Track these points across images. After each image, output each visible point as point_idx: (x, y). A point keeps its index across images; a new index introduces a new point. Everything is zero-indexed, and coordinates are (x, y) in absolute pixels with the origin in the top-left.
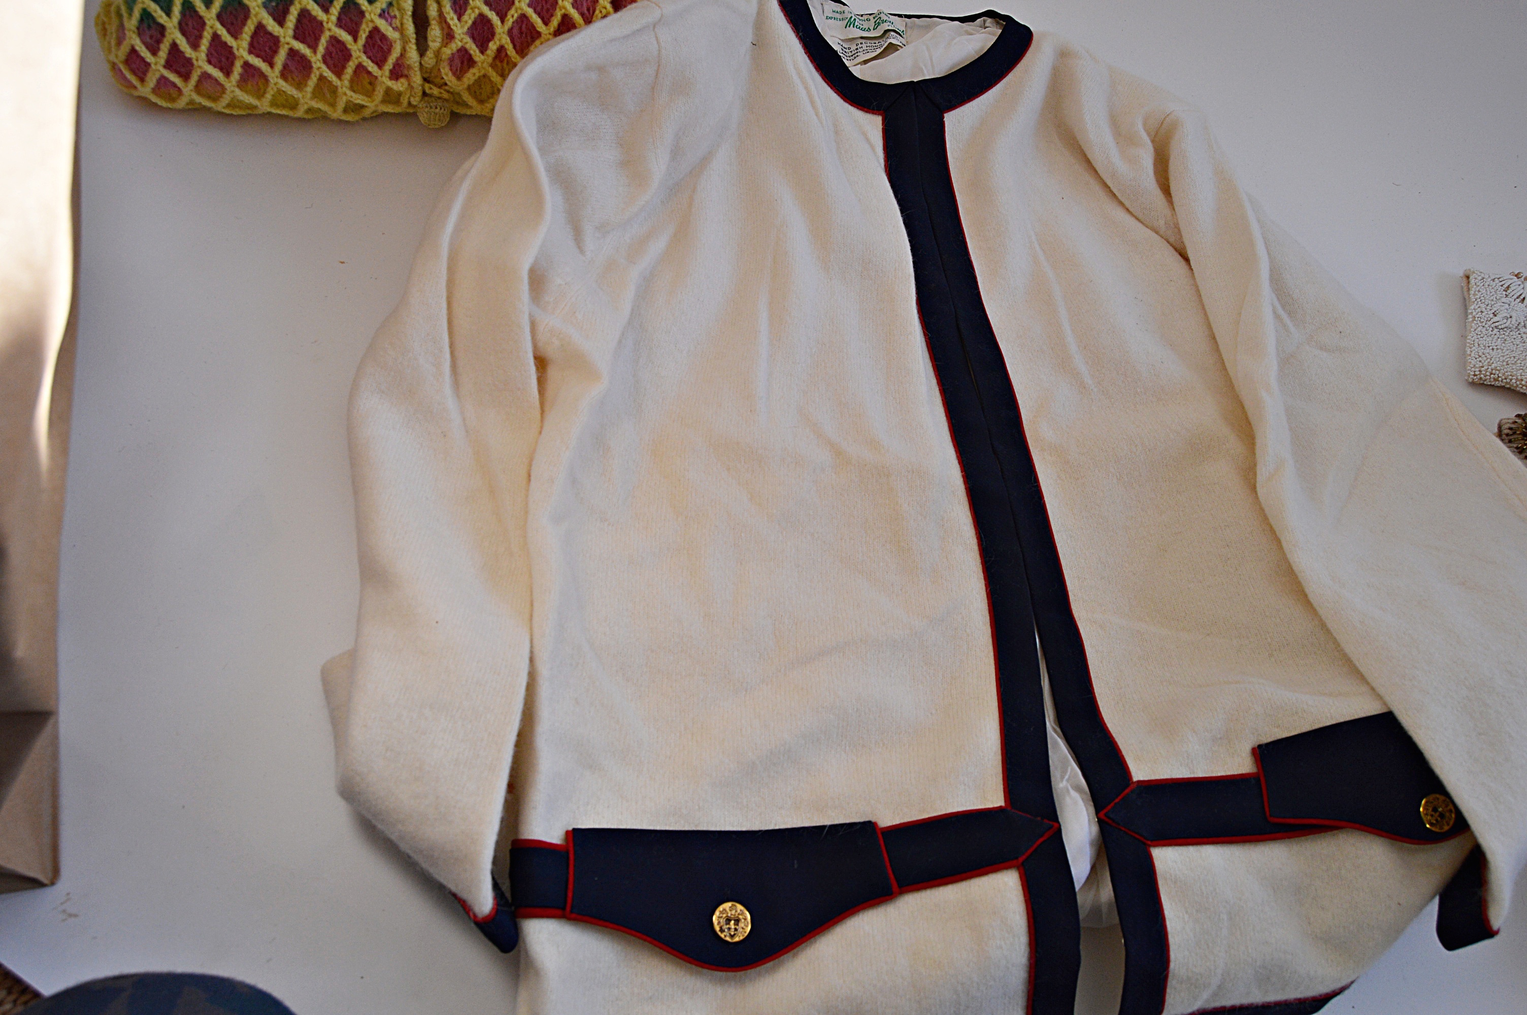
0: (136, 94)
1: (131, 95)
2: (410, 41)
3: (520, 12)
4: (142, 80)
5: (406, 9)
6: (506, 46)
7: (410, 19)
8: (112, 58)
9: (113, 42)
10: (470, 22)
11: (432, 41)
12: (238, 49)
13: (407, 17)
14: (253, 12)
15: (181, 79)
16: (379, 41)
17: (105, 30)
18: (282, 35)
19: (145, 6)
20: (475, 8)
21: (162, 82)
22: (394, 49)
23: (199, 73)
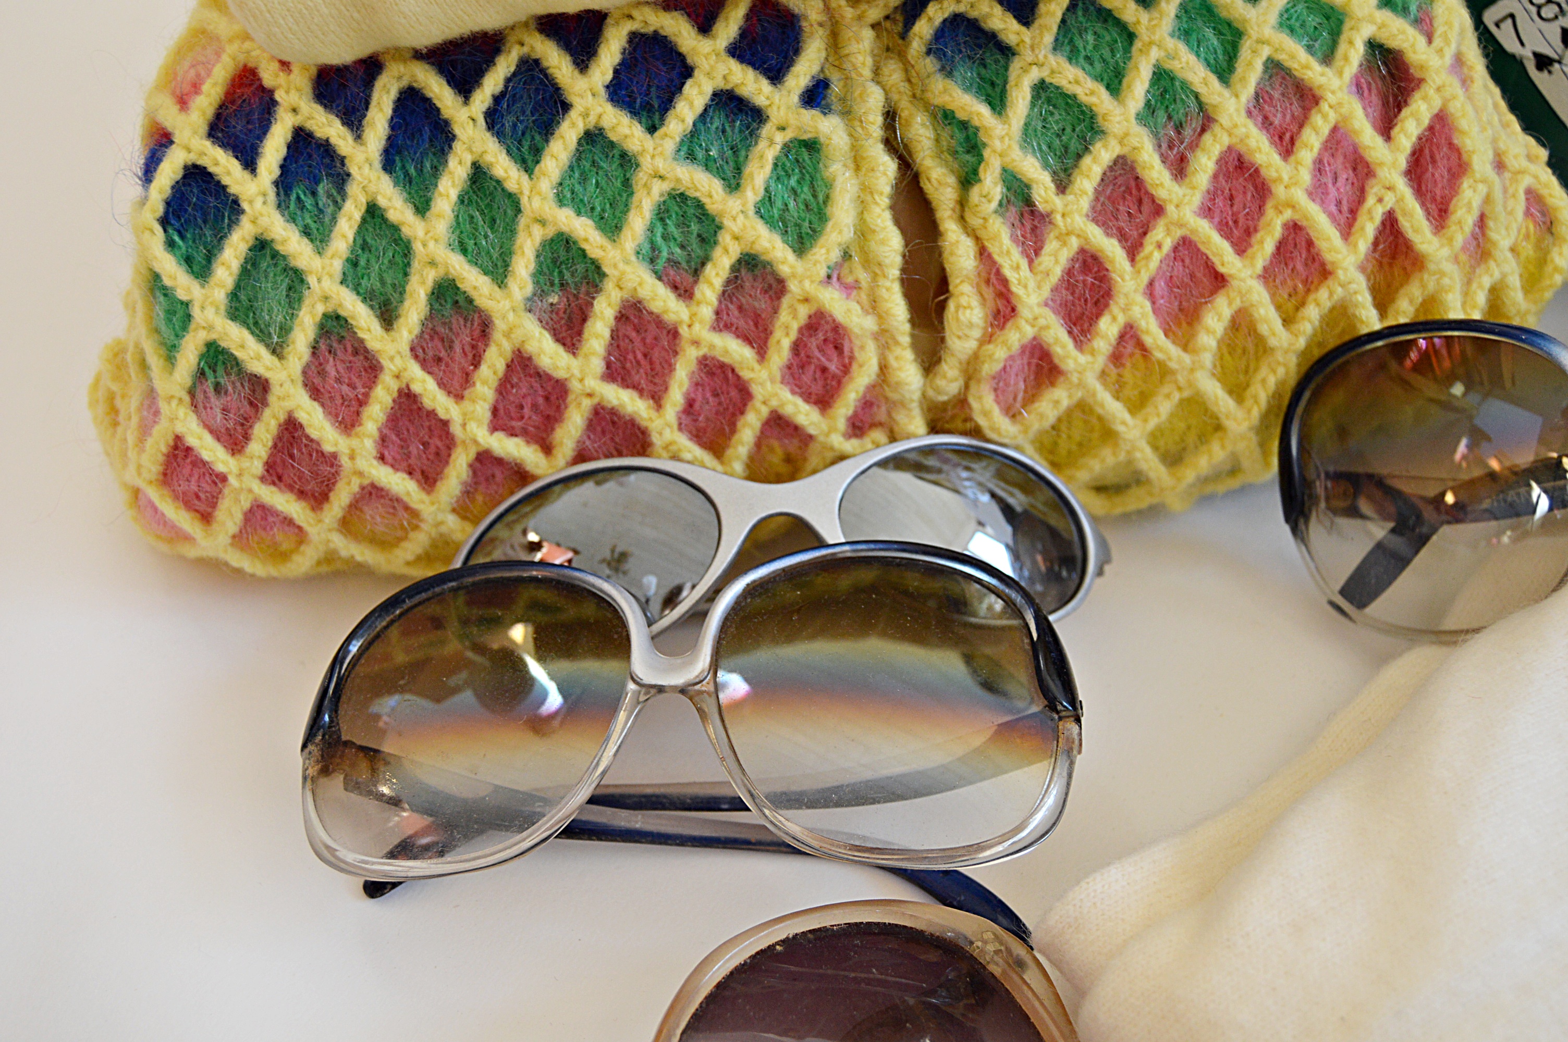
0: (192, 552)
1: (182, 558)
2: (897, 343)
3: (1179, 233)
4: (206, 518)
5: (887, 261)
6: (1143, 324)
7: (896, 288)
8: (131, 476)
9: (131, 439)
10: (1057, 272)
11: (959, 337)
12: (464, 425)
13: (888, 284)
14: (500, 325)
15: (304, 504)
16: (817, 353)
17: (113, 411)
18: (577, 372)
19: (213, 336)
20: (1068, 234)
21: (259, 514)
22: (861, 366)
23: (355, 488)
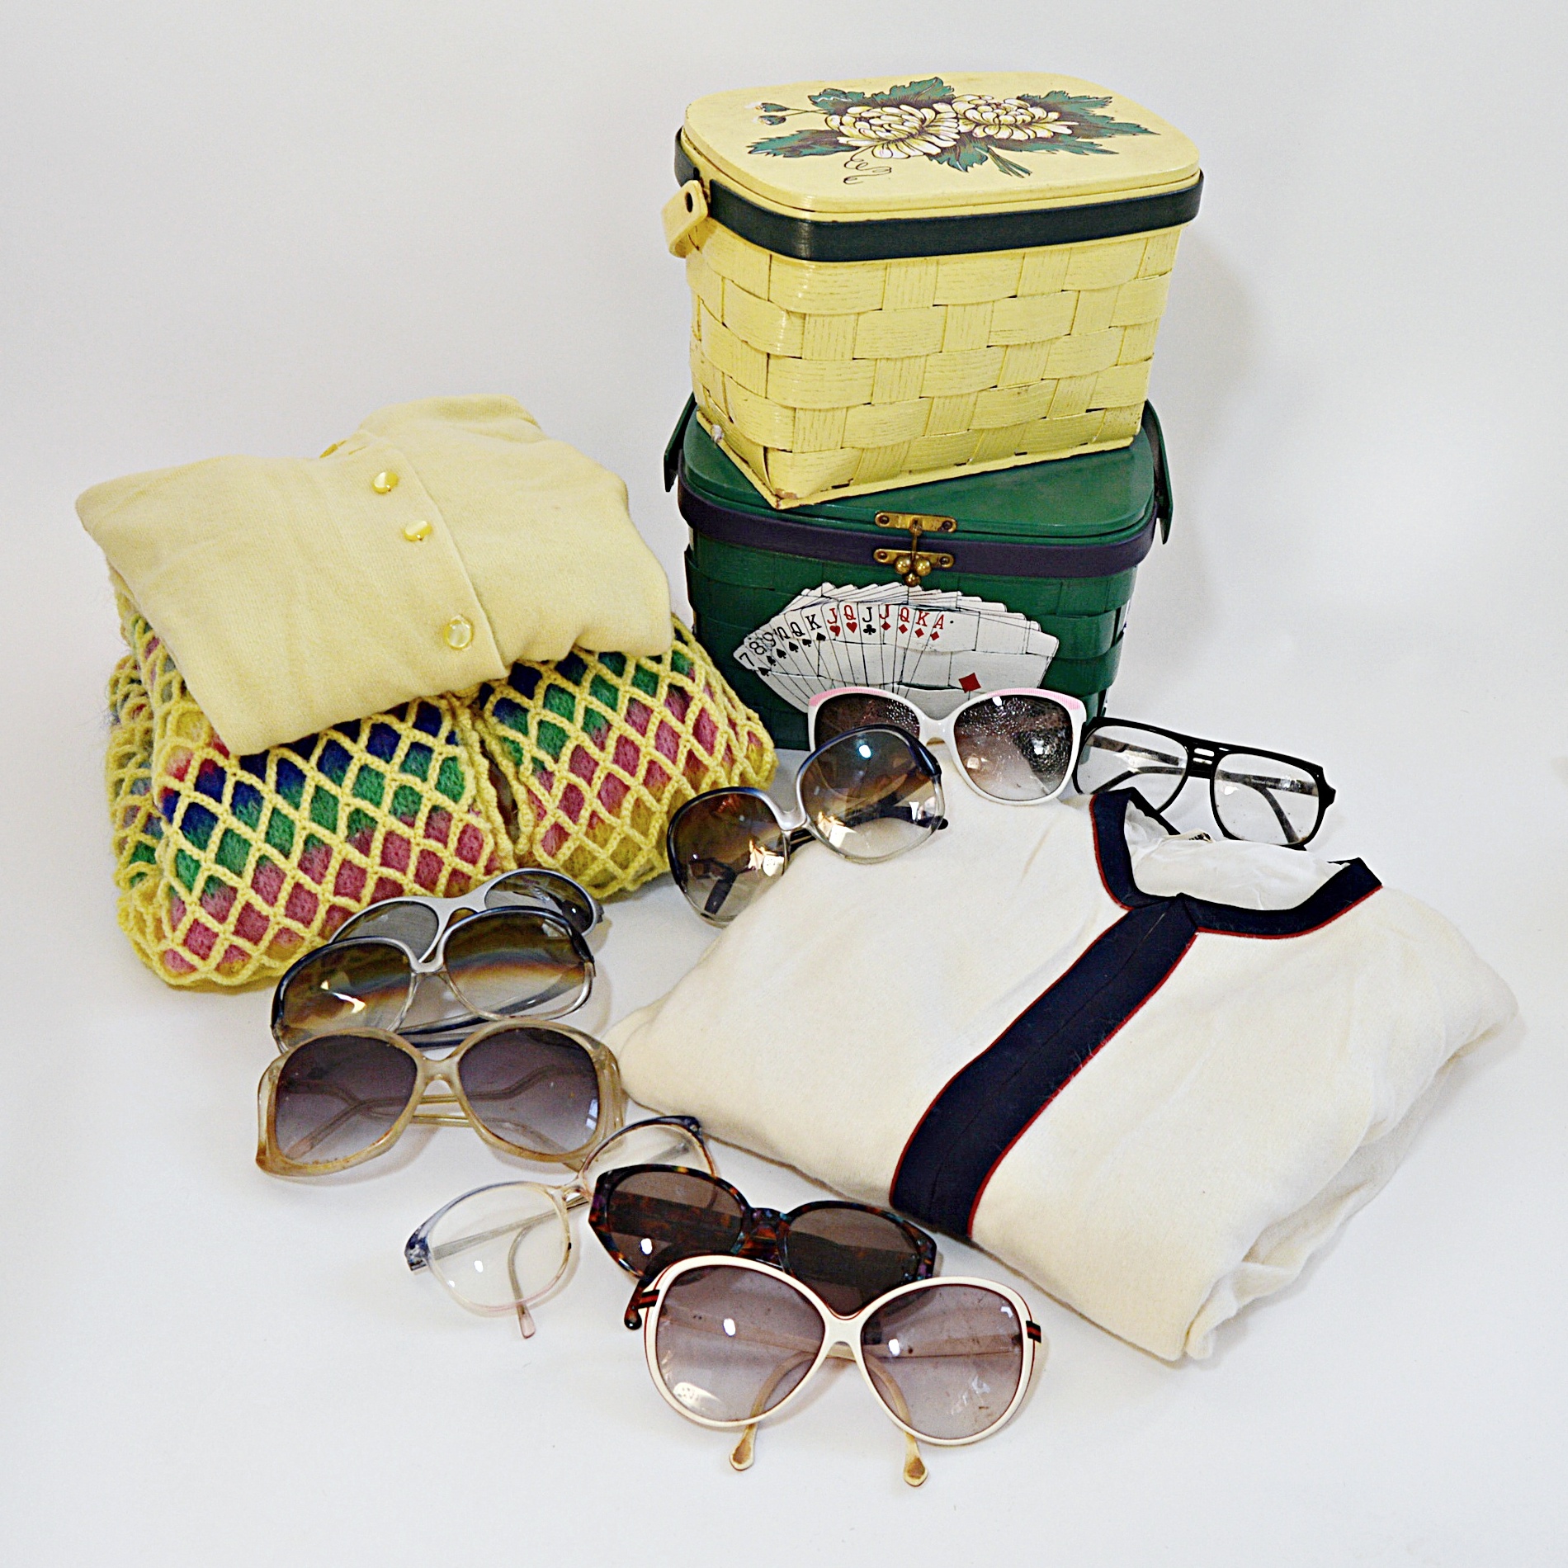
3: (606, 772)
4: (205, 957)
5: (491, 800)
6: (599, 810)
8: (166, 945)
10: (560, 795)
12: (323, 895)
13: (492, 809)
14: (335, 850)
15: (251, 943)
16: (468, 841)
18: (369, 864)
19: (211, 873)
20: (562, 779)
21: (231, 950)
22: (487, 844)
23: (275, 930)
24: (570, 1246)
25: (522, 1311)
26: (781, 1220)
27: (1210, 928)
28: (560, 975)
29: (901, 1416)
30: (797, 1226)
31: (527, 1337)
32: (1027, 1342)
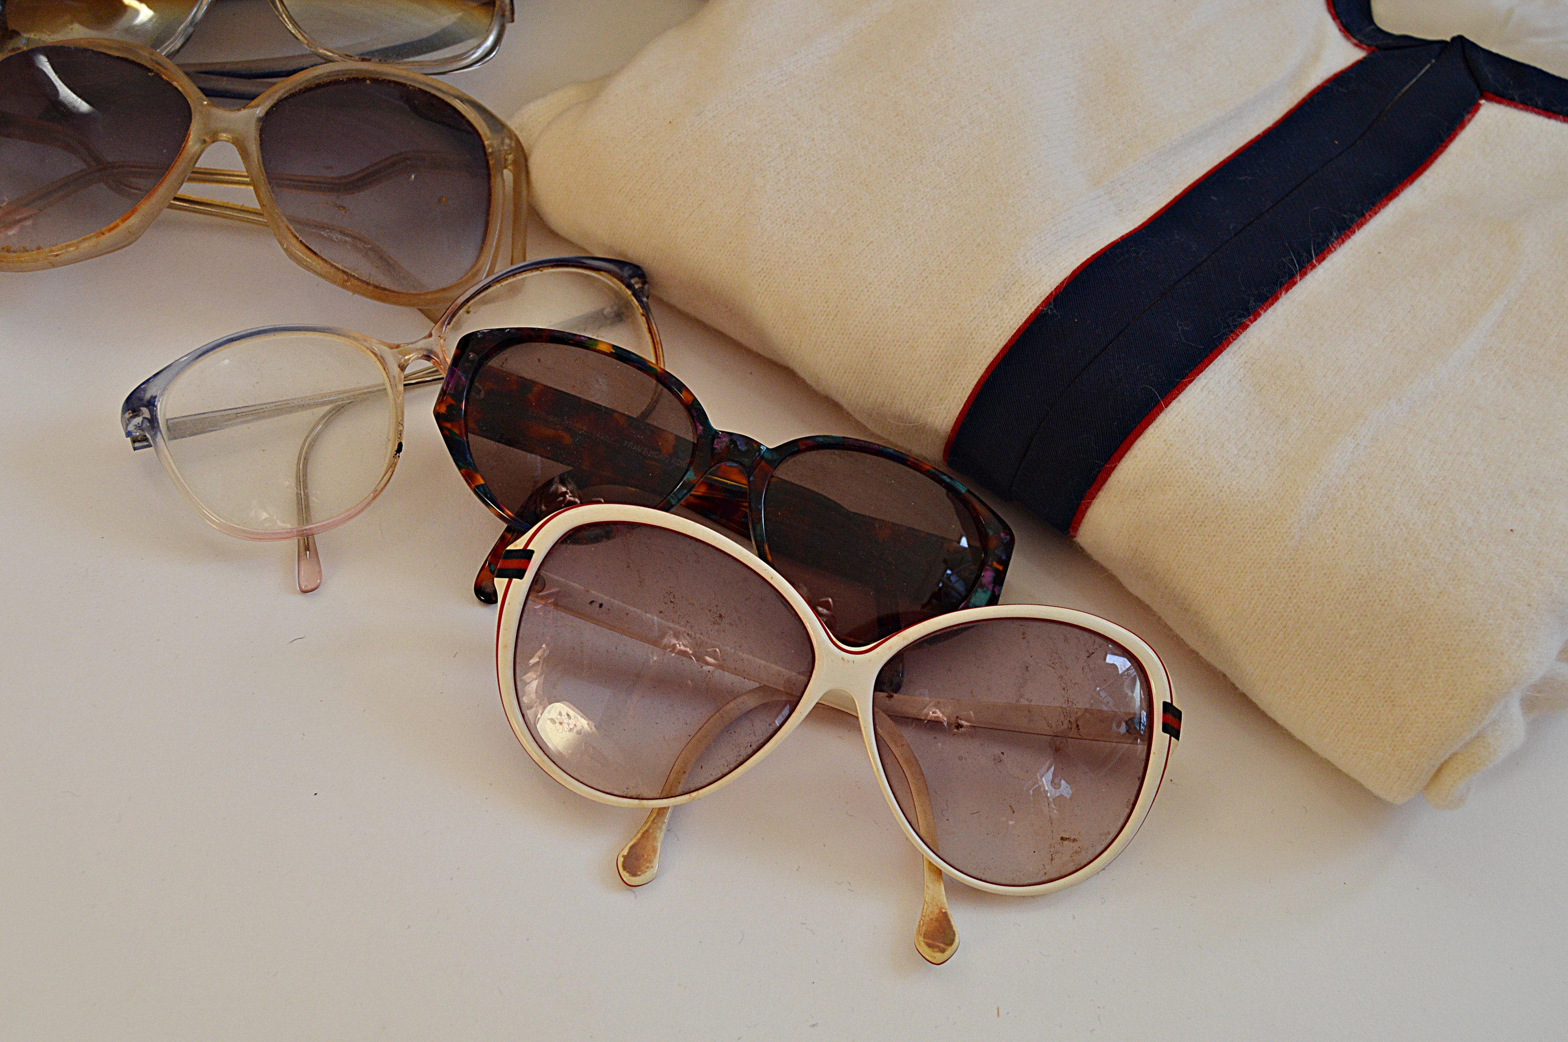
24: (399, 449)
25: (307, 546)
26: (762, 458)
27: (1502, 97)
28: (460, 14)
29: (922, 833)
30: (787, 472)
31: (305, 592)
32: (1160, 737)
